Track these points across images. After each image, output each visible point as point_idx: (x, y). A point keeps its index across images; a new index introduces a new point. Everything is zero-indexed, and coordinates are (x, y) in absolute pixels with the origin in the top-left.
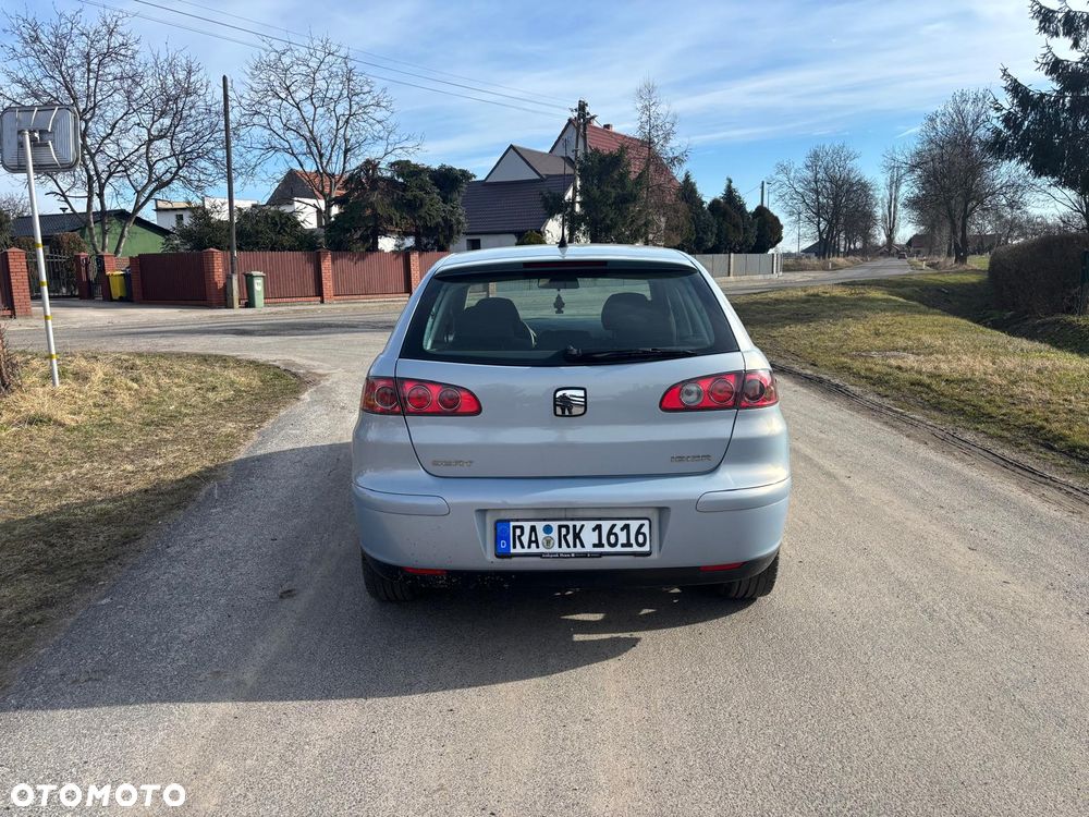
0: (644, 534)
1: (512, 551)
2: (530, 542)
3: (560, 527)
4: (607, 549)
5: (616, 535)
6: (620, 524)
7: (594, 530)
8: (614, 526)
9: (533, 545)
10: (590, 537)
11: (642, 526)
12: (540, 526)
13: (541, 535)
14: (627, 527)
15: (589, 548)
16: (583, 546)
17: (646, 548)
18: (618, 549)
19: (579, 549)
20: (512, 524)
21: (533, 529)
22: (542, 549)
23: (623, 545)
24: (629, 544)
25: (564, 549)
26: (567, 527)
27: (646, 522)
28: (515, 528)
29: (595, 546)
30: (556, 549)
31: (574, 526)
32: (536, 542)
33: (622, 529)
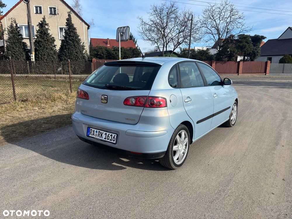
0: (115, 138)
1: (90, 135)
2: (93, 134)
3: (99, 132)
4: (107, 140)
5: (109, 137)
6: (111, 134)
7: (105, 134)
8: (109, 134)
9: (93, 135)
10: (104, 136)
11: (115, 136)
12: (95, 130)
13: (95, 133)
14: (111, 135)
15: (103, 139)
16: (102, 138)
17: (115, 142)
18: (109, 141)
19: (101, 138)
20: (91, 129)
21: (94, 131)
22: (95, 137)
23: (110, 140)
24: (111, 140)
25: (99, 138)
26: (100, 132)
27: (116, 135)
28: (91, 130)
29: (104, 138)
30: (97, 137)
31: (101, 132)
32: (94, 134)
33: (111, 136)
